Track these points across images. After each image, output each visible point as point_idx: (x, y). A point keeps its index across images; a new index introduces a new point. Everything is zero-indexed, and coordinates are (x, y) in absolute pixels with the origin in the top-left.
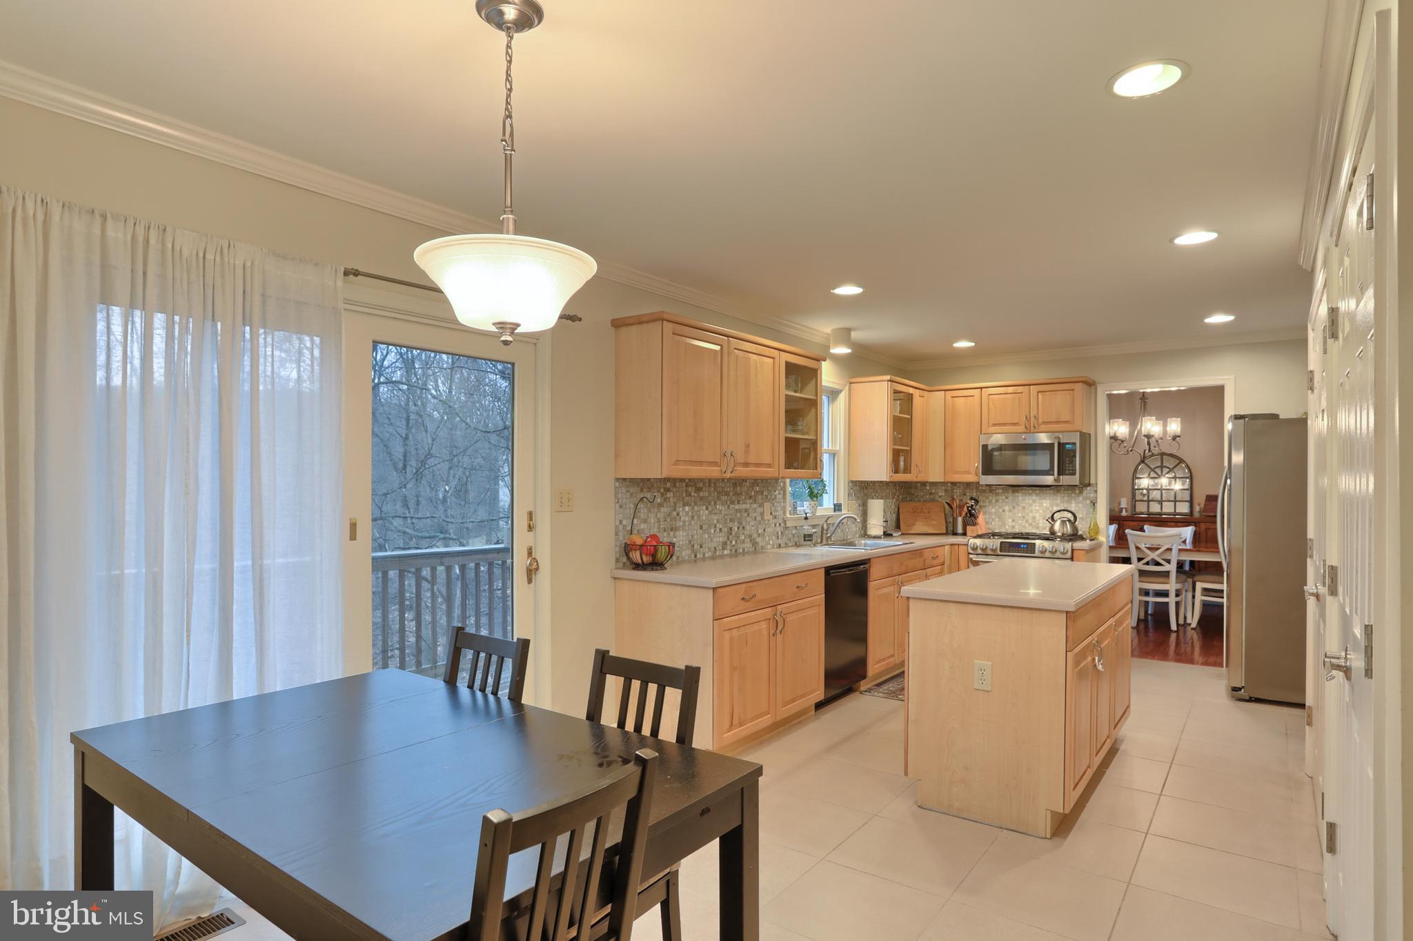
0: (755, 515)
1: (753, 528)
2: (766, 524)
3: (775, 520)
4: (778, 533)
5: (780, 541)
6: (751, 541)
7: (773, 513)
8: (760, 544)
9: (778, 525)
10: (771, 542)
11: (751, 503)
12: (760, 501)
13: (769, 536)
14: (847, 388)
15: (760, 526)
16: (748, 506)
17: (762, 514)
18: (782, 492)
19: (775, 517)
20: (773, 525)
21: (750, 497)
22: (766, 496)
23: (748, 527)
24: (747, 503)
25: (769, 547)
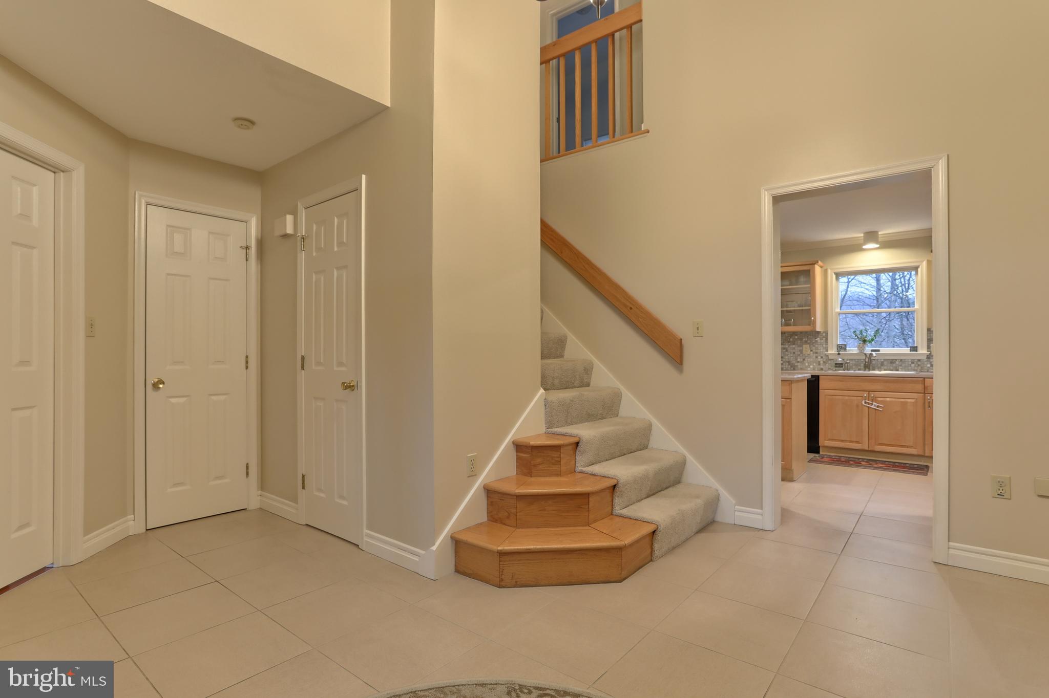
0: (794, 351)
1: (792, 358)
2: (806, 356)
3: (817, 355)
4: (819, 362)
5: (822, 367)
6: (789, 364)
7: (814, 351)
8: (799, 367)
9: (819, 357)
10: (811, 367)
11: (790, 345)
12: (799, 344)
13: (808, 363)
14: (925, 264)
15: (799, 357)
16: (787, 346)
17: (801, 351)
18: (824, 339)
19: (816, 353)
20: (814, 357)
21: (789, 342)
22: (806, 342)
23: (786, 357)
24: (785, 345)
25: (809, 369)
